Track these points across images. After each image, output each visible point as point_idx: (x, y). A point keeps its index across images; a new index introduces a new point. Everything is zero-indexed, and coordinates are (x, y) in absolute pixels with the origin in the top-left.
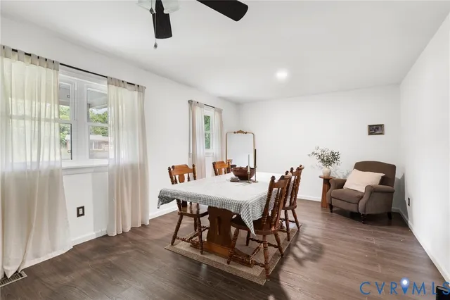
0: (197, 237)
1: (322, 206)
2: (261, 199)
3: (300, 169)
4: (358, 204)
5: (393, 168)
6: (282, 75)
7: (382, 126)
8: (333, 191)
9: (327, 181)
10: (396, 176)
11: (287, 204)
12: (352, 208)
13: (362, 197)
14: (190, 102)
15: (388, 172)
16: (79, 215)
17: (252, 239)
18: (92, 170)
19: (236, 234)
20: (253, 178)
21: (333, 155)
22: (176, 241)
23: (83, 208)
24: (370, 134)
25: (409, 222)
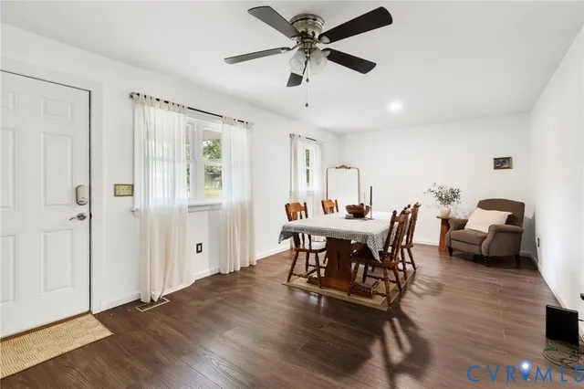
0: (316, 273)
1: (440, 251)
2: (383, 233)
3: (417, 206)
4: (480, 245)
5: (522, 205)
6: (396, 107)
7: (509, 159)
8: (453, 233)
9: (446, 222)
10: (525, 215)
11: (404, 243)
12: (475, 250)
13: (485, 238)
14: (292, 136)
15: (516, 211)
16: (198, 252)
17: (369, 276)
18: (209, 208)
19: (357, 268)
20: (368, 216)
21: (453, 192)
22: (293, 277)
23: (201, 244)
24: (496, 168)
25: (539, 265)
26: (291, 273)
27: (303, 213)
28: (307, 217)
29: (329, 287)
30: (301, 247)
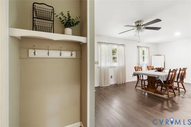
6: (178, 34)
11: (179, 81)
16: (111, 78)
20: (163, 71)
26: (136, 86)
27: (140, 69)
28: (142, 70)
29: (148, 91)
30: (140, 79)
